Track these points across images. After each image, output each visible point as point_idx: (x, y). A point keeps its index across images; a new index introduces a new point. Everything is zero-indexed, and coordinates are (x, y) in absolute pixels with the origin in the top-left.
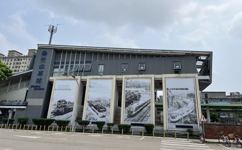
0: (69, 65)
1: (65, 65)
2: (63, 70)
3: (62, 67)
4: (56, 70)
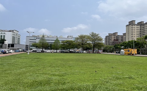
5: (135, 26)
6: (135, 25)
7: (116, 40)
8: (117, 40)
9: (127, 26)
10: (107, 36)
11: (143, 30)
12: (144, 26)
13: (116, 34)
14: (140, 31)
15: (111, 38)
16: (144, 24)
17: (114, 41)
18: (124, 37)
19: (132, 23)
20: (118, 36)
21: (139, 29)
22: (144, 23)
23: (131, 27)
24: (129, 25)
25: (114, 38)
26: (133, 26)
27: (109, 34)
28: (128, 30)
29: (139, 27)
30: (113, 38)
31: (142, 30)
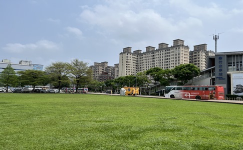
0: (239, 64)
1: (236, 64)
2: (235, 67)
3: (234, 65)
4: (230, 67)
5: (131, 56)
6: (131, 53)
7: (105, 73)
8: (107, 73)
9: (121, 53)
10: (92, 66)
11: (140, 62)
12: (141, 57)
13: (106, 64)
14: (137, 63)
15: (97, 70)
16: (141, 54)
17: (102, 74)
18: (116, 69)
19: (127, 51)
20: (109, 67)
21: (136, 59)
22: (142, 52)
23: (127, 55)
24: (124, 53)
25: (103, 70)
26: (129, 56)
27: (95, 63)
28: (122, 60)
29: (136, 57)
30: (101, 70)
31: (138, 62)
